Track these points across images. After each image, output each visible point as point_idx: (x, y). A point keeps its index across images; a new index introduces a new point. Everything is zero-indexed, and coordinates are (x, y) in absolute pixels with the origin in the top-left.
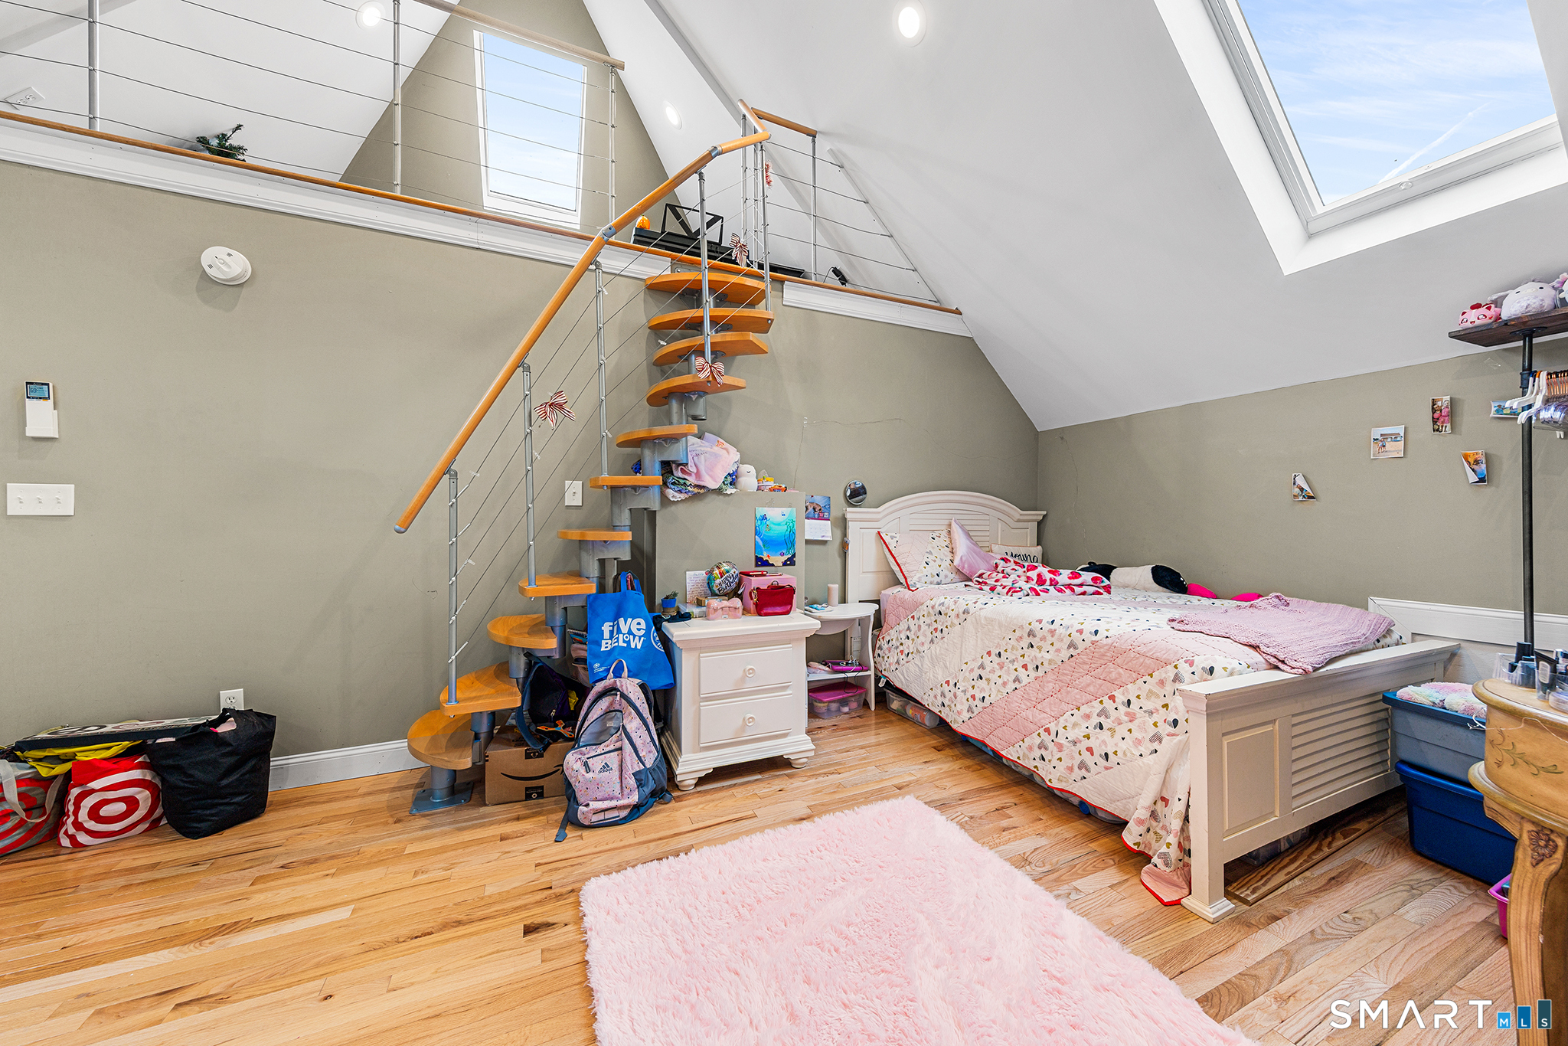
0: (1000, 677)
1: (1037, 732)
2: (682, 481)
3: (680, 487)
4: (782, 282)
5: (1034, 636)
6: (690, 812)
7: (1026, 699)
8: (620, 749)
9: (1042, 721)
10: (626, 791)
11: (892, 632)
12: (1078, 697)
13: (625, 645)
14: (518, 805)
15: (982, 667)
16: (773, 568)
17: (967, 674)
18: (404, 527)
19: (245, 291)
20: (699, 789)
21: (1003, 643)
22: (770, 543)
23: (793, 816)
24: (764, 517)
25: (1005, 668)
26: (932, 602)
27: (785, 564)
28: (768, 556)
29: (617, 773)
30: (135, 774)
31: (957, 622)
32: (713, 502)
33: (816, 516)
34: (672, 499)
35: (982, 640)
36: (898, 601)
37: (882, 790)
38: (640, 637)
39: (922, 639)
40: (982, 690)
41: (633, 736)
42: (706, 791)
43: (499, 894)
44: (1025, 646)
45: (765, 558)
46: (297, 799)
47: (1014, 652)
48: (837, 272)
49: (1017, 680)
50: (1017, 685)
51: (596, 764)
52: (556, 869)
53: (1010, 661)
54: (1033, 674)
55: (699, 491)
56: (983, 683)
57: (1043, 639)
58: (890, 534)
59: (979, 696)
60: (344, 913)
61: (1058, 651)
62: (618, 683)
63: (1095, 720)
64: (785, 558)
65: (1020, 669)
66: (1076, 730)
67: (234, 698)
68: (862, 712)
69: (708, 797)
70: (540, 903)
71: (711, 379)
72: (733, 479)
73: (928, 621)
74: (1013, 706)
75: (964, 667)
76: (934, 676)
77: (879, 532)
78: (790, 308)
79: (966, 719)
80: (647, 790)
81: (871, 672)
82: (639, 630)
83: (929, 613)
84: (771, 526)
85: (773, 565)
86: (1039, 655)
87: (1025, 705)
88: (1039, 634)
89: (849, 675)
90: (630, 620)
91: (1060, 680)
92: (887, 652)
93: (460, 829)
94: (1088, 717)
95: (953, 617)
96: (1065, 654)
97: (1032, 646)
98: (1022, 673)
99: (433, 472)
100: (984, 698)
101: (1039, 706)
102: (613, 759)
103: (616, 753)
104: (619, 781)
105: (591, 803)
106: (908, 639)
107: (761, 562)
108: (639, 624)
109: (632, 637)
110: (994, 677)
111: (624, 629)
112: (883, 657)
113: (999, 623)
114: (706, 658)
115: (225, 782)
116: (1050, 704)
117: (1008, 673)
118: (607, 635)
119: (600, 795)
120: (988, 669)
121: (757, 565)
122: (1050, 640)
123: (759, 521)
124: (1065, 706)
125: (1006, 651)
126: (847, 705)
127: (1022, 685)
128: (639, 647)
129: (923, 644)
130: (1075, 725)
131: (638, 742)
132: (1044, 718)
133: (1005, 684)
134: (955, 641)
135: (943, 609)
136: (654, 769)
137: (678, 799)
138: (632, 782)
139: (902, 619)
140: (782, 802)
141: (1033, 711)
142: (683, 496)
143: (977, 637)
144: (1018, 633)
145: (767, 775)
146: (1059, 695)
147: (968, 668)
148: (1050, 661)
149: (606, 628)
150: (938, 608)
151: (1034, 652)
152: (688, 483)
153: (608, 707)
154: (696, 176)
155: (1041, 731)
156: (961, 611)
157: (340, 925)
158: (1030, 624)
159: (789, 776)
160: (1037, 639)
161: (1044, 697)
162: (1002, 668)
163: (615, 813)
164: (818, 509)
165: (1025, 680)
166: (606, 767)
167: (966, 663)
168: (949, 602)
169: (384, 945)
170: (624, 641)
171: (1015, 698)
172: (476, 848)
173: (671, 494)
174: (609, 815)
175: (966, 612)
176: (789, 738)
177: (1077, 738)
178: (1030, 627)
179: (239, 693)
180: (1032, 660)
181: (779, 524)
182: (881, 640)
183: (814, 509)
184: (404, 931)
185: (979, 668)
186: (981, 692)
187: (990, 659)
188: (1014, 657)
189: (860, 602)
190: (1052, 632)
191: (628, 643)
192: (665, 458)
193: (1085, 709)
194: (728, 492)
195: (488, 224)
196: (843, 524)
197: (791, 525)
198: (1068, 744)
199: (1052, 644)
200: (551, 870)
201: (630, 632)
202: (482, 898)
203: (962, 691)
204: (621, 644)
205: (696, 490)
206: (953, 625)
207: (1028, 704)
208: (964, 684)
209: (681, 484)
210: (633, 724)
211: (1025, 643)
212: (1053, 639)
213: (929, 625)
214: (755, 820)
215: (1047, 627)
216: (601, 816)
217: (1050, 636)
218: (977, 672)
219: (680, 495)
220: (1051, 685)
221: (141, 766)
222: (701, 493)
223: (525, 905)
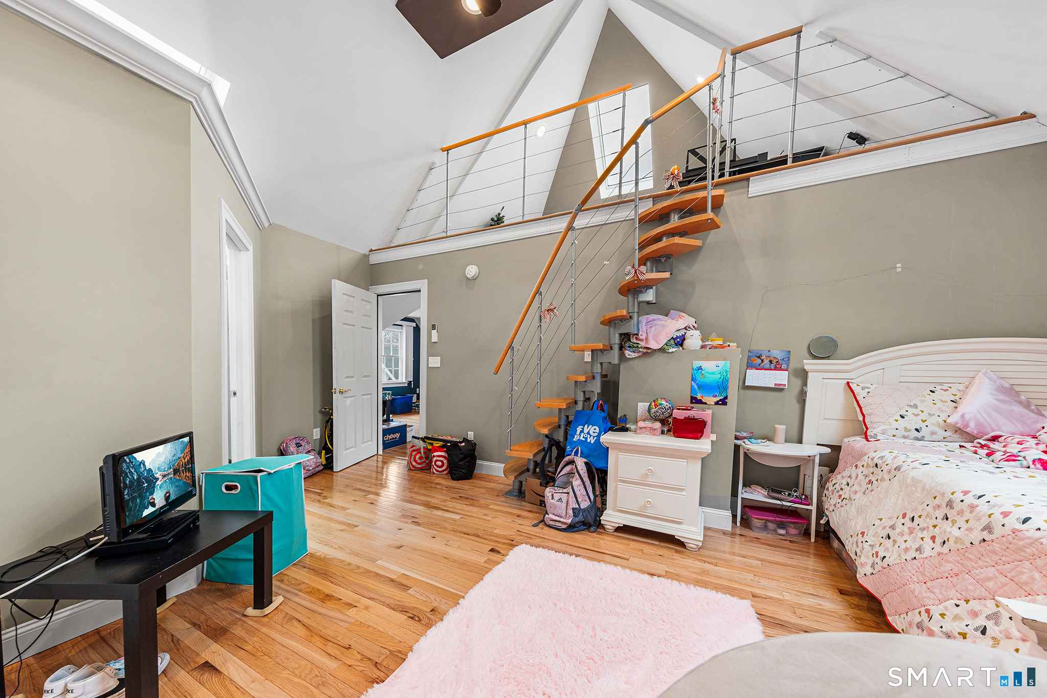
0: (905, 541)
1: (919, 610)
2: (635, 345)
3: (634, 349)
4: (748, 179)
5: (952, 508)
6: (598, 541)
7: (921, 572)
8: (568, 493)
9: (925, 600)
10: (568, 516)
11: (839, 477)
12: (971, 587)
13: (584, 439)
14: (535, 506)
15: (893, 527)
16: (706, 405)
17: (879, 530)
18: (496, 372)
19: (477, 280)
20: (615, 534)
21: (920, 508)
22: (702, 387)
23: (649, 571)
24: (700, 368)
25: (914, 534)
26: (874, 455)
27: (717, 403)
28: (702, 397)
29: (565, 505)
30: (443, 454)
31: (886, 477)
32: (659, 358)
33: (773, 368)
34: (628, 357)
35: (903, 500)
36: (850, 449)
37: (734, 590)
38: (594, 437)
39: (856, 488)
40: (887, 550)
41: (575, 488)
42: (617, 536)
43: (497, 534)
44: (940, 516)
45: (699, 397)
46: (482, 478)
47: (928, 520)
48: (853, 136)
49: (918, 550)
50: (917, 555)
51: (557, 496)
52: (521, 535)
53: (920, 529)
54: (938, 548)
55: (647, 351)
56: (888, 543)
57: (961, 513)
58: (861, 385)
59: (881, 554)
60: (457, 517)
61: (970, 530)
62: (575, 459)
63: (981, 621)
64: (718, 399)
65: (928, 540)
66: (955, 624)
67: (471, 436)
68: (799, 539)
69: (620, 541)
70: (504, 544)
71: (636, 278)
72: (680, 342)
73: (866, 471)
74: (905, 574)
75: (877, 522)
76: (855, 525)
77: (848, 383)
78: (755, 198)
79: (868, 574)
80: (577, 520)
81: (813, 508)
82: (594, 432)
83: (868, 464)
84: (706, 374)
85: (706, 403)
86: (949, 530)
87: (917, 577)
88: (958, 506)
89: (785, 503)
90: (591, 426)
91: (962, 564)
92: (831, 494)
93: (510, 507)
94: (975, 614)
95: (885, 471)
96: (976, 536)
97: (947, 519)
98: (928, 544)
99: (505, 348)
100: (884, 557)
101: (929, 584)
102: (564, 497)
103: (567, 494)
104: (565, 509)
105: (550, 514)
106: (848, 486)
107: (695, 400)
108: (595, 429)
109: (589, 436)
110: (900, 540)
111: (586, 431)
112: (828, 498)
113: (923, 486)
114: (622, 456)
115: (460, 463)
116: (942, 586)
117: (914, 541)
118: (578, 433)
119: (556, 513)
120: (898, 530)
121: (692, 402)
122: (967, 515)
123: (696, 371)
124: (952, 593)
125: (920, 517)
126: (783, 528)
127: (922, 556)
128: (592, 442)
129: (856, 492)
130: (957, 618)
131: (578, 493)
132: (929, 598)
133: (906, 550)
134: (881, 496)
135: (879, 462)
136: (584, 510)
137: (600, 533)
138: (571, 512)
139: (848, 466)
140: (652, 561)
141: (921, 586)
142: (636, 355)
143: (899, 496)
144: (937, 501)
145: (662, 544)
146: (955, 580)
147: (881, 524)
148: (957, 540)
149: (579, 429)
150: (876, 461)
151: (946, 525)
152: (640, 346)
153: (570, 470)
154: (634, 146)
155: (923, 610)
156: (895, 466)
157: (455, 520)
158: (953, 494)
159: (677, 551)
160: (954, 512)
161: (937, 576)
162: (911, 533)
163: (559, 524)
164: (774, 361)
165: (927, 552)
166: (560, 500)
167: (881, 519)
168: (889, 458)
169: (457, 531)
170: (583, 437)
171: (910, 567)
172: (507, 515)
173: (628, 353)
174: (557, 524)
175: (898, 469)
176: (682, 526)
177: (951, 632)
178: (952, 496)
179: (472, 433)
180: (941, 533)
181: (713, 373)
182: (830, 482)
183: (771, 362)
184: (464, 530)
185: (890, 527)
186: (885, 551)
187: (903, 521)
188: (925, 526)
189: (818, 445)
190: (972, 507)
191: (586, 439)
192: (624, 330)
193: (974, 605)
194: (670, 351)
195: (554, 219)
196: (803, 375)
197: (725, 374)
198: (941, 634)
199: (967, 521)
200: (520, 535)
201: (588, 433)
202: (491, 532)
203: (870, 545)
204: (581, 438)
205: (645, 351)
206: (883, 480)
207: (921, 578)
208: (873, 539)
209: (635, 348)
210: (576, 482)
211: (940, 514)
212: (971, 515)
213: (866, 476)
214: (627, 561)
215: (969, 499)
216: (553, 523)
217: (969, 510)
218: (888, 531)
219: (634, 354)
220: (949, 566)
221: (445, 451)
222: (649, 353)
223: (500, 542)
